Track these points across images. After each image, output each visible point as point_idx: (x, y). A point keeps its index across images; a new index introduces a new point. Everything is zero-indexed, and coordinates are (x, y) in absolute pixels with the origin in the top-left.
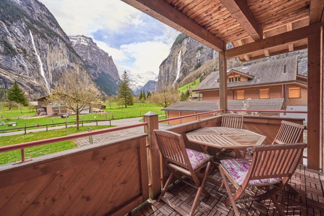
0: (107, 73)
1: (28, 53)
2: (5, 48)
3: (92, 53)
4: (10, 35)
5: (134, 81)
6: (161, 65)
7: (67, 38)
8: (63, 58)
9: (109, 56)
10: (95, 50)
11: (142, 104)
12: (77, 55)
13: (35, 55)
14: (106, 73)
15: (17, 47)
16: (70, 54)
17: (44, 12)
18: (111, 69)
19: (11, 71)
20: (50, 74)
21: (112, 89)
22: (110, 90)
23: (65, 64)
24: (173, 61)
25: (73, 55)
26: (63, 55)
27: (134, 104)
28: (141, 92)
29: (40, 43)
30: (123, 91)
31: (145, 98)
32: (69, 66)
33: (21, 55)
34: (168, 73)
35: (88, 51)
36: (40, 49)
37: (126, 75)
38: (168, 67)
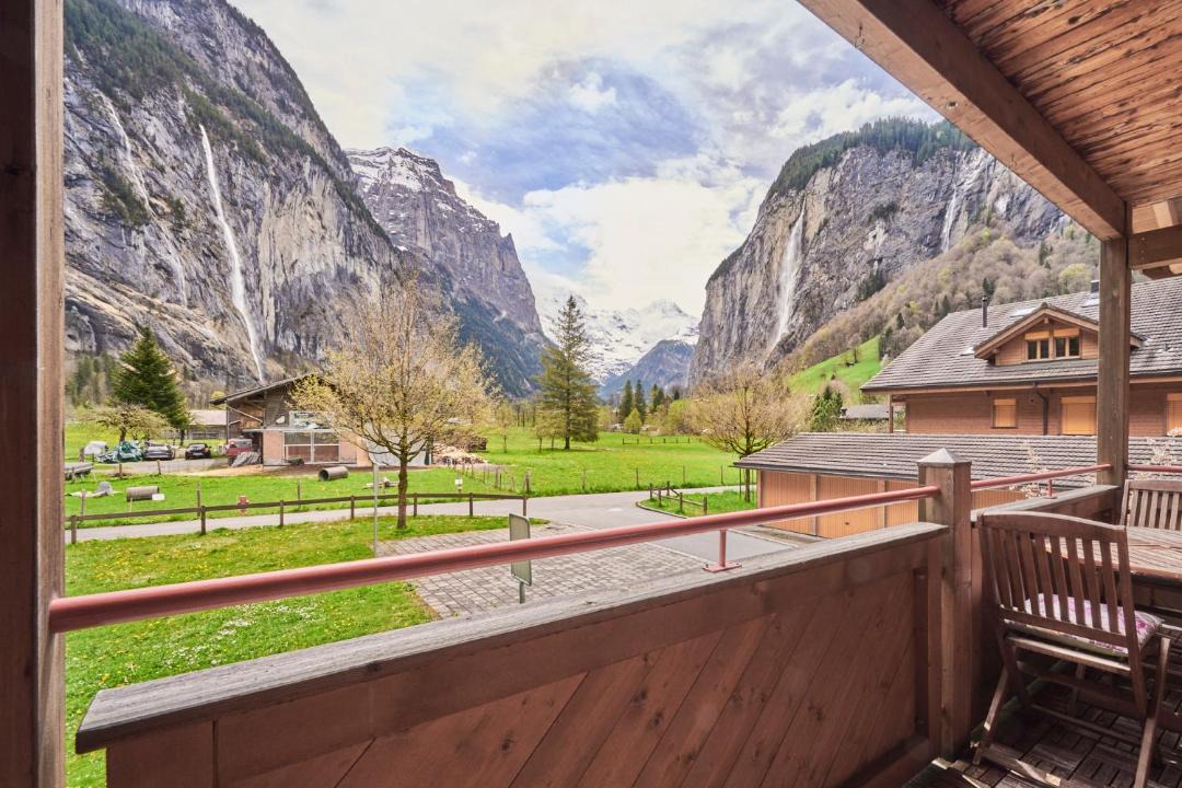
0: (489, 304)
1: (189, 216)
2: (106, 196)
3: (434, 224)
4: (129, 146)
5: (599, 341)
6: (714, 278)
7: (341, 158)
8: (323, 238)
9: (503, 234)
10: (450, 208)
11: (631, 439)
12: (378, 230)
13: (214, 227)
14: (488, 307)
15: (152, 194)
16: (350, 223)
17: (258, 59)
18: (509, 287)
19: (121, 287)
20: (269, 302)
21: (506, 369)
23: (327, 264)
24: (766, 260)
25: (359, 227)
26: (323, 227)
27: (600, 434)
28: (628, 387)
29: (237, 180)
30: (560, 381)
31: (643, 414)
32: (340, 271)
33: (165, 225)
34: (742, 312)
35: (421, 213)
36: (234, 203)
37: (574, 314)
38: (744, 286)
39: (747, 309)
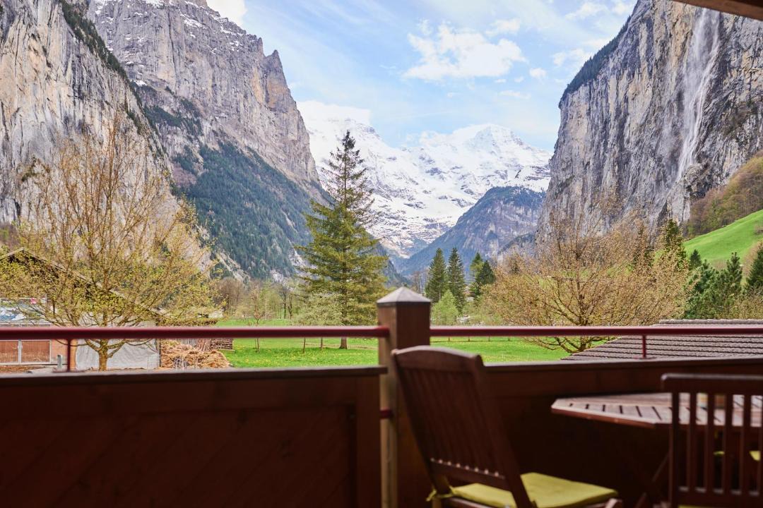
0: (250, 149)
3: (180, 47)
5: (398, 193)
6: (573, 87)
8: (48, 78)
10: (199, 25)
12: (112, 63)
14: (245, 151)
16: (79, 57)
21: (270, 239)
22: (261, 243)
23: (52, 112)
24: (657, 55)
25: (92, 60)
26: (49, 65)
28: (438, 259)
30: (332, 252)
31: (459, 296)
32: (68, 119)
34: (620, 137)
35: (163, 35)
37: (351, 156)
38: (621, 97)
39: (627, 134)
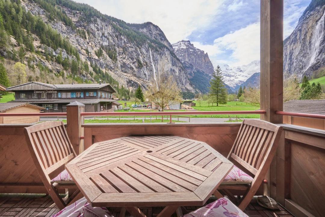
0: (202, 71)
1: (148, 64)
2: (138, 64)
3: (189, 55)
4: (141, 55)
5: (233, 76)
7: (171, 46)
8: (168, 63)
9: (205, 53)
10: (192, 50)
11: (240, 103)
12: (178, 59)
13: (152, 65)
14: (201, 72)
15: (144, 62)
16: (173, 59)
17: (157, 32)
18: (207, 66)
19: (140, 79)
20: (160, 78)
21: (206, 86)
22: (204, 87)
23: (169, 68)
24: (303, 37)
25: (175, 59)
26: (168, 61)
28: (241, 88)
29: (155, 56)
32: (171, 69)
33: (145, 67)
34: (291, 58)
35: (186, 53)
36: (154, 60)
37: (219, 70)
38: (291, 49)
39: (293, 57)
